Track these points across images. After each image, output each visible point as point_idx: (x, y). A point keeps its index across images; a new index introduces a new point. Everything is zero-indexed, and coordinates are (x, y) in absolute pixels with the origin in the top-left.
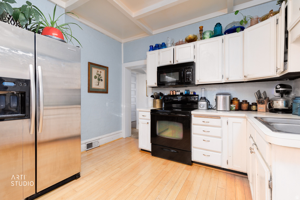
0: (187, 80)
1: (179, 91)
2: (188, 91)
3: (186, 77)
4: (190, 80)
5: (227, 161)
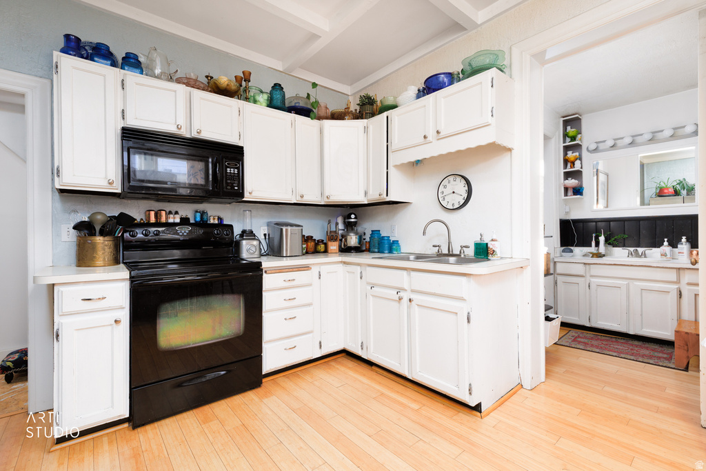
0: (229, 187)
1: (177, 213)
2: (203, 213)
3: (226, 180)
4: (236, 188)
5: (320, 343)
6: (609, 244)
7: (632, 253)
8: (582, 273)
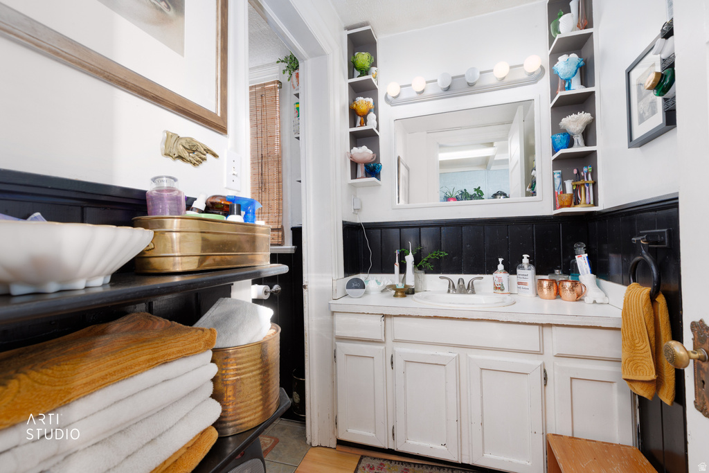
6: (420, 268)
7: (454, 286)
8: (378, 335)
